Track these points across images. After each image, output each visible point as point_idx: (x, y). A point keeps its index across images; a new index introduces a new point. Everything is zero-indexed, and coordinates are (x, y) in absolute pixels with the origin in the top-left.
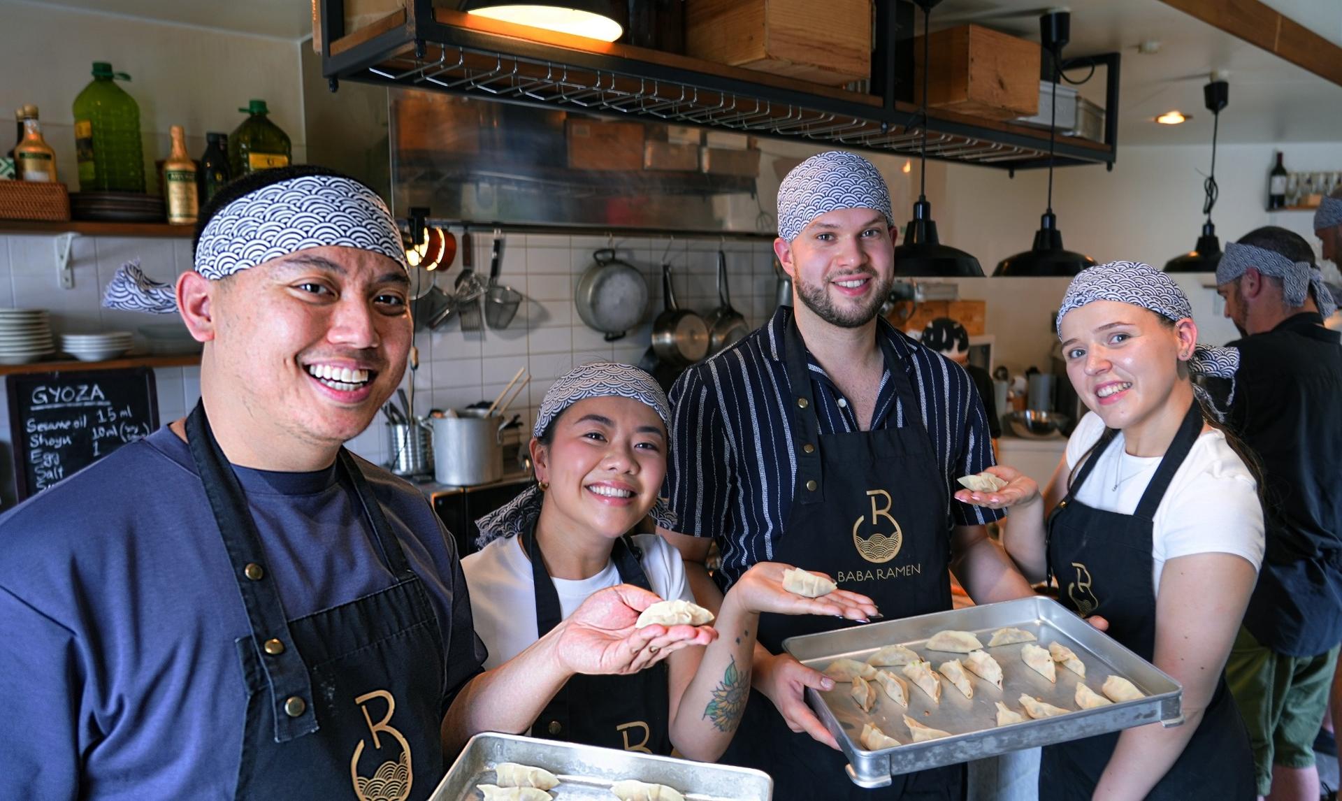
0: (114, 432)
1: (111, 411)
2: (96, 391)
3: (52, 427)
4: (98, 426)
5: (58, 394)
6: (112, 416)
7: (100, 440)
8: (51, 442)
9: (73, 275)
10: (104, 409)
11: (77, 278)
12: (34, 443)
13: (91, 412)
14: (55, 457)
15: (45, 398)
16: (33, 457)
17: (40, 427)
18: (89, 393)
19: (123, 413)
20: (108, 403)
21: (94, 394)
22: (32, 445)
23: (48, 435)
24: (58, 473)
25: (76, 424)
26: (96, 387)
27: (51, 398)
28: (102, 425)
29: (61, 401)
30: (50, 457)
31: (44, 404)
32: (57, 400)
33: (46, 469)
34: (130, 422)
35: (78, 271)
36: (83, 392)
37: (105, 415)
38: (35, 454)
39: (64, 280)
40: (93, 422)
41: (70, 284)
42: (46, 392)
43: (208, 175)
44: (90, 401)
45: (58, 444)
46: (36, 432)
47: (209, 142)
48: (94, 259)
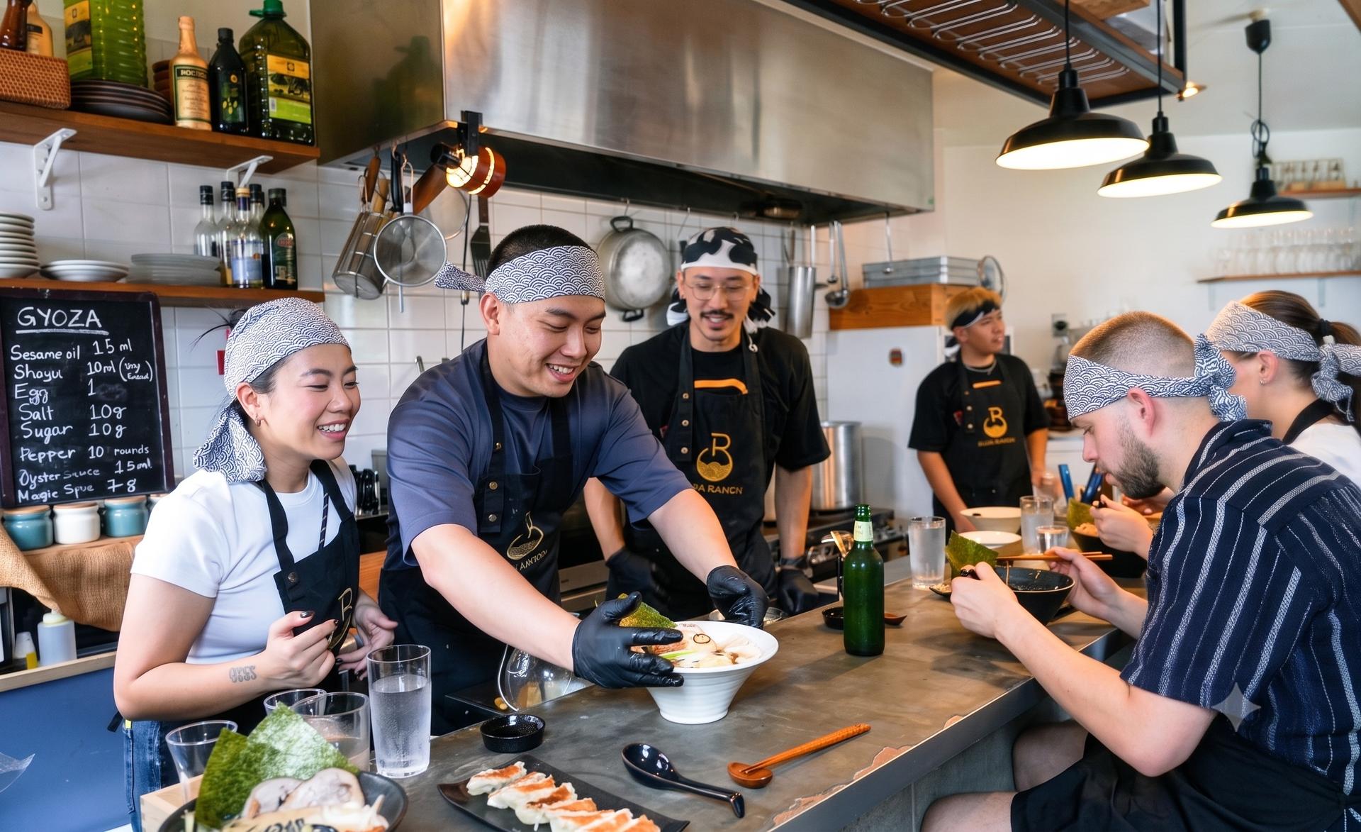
0: (111, 368)
1: (109, 343)
2: (92, 317)
3: (40, 356)
4: (94, 359)
5: (47, 317)
6: (110, 349)
7: (95, 376)
8: (38, 375)
9: (52, 195)
10: (101, 339)
11: (57, 198)
12: (20, 374)
13: (86, 341)
14: (43, 393)
15: (33, 320)
16: (17, 391)
17: (25, 356)
18: (83, 319)
19: (123, 347)
20: (105, 333)
21: (89, 320)
22: (16, 377)
23: (35, 365)
24: (47, 415)
25: (69, 355)
26: (92, 312)
27: (40, 320)
28: (99, 358)
29: (51, 326)
30: (38, 394)
31: (31, 327)
32: (46, 324)
33: (33, 408)
34: (131, 357)
35: (58, 190)
36: (76, 318)
37: (102, 347)
38: (19, 388)
39: (42, 200)
40: (89, 356)
41: (49, 203)
42: (33, 313)
43: (221, 78)
44: (84, 328)
45: (48, 378)
46: (22, 361)
47: (220, 39)
48: (79, 177)
